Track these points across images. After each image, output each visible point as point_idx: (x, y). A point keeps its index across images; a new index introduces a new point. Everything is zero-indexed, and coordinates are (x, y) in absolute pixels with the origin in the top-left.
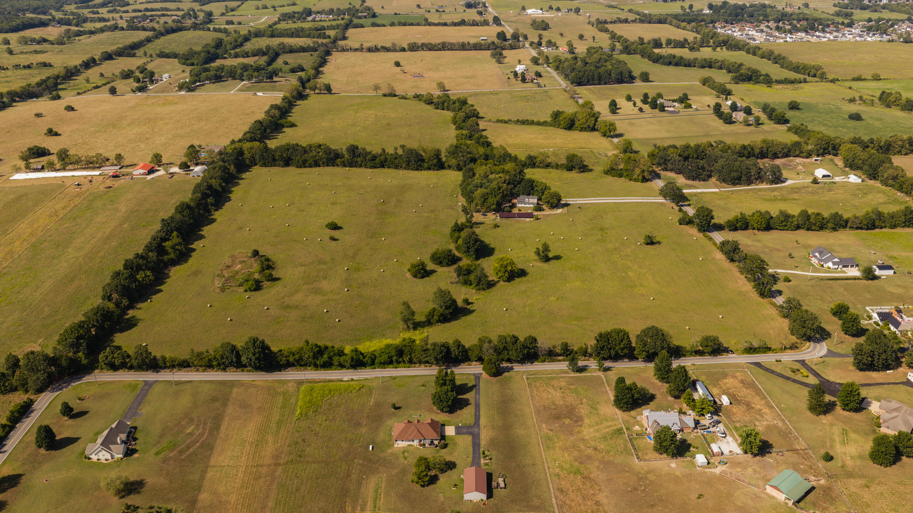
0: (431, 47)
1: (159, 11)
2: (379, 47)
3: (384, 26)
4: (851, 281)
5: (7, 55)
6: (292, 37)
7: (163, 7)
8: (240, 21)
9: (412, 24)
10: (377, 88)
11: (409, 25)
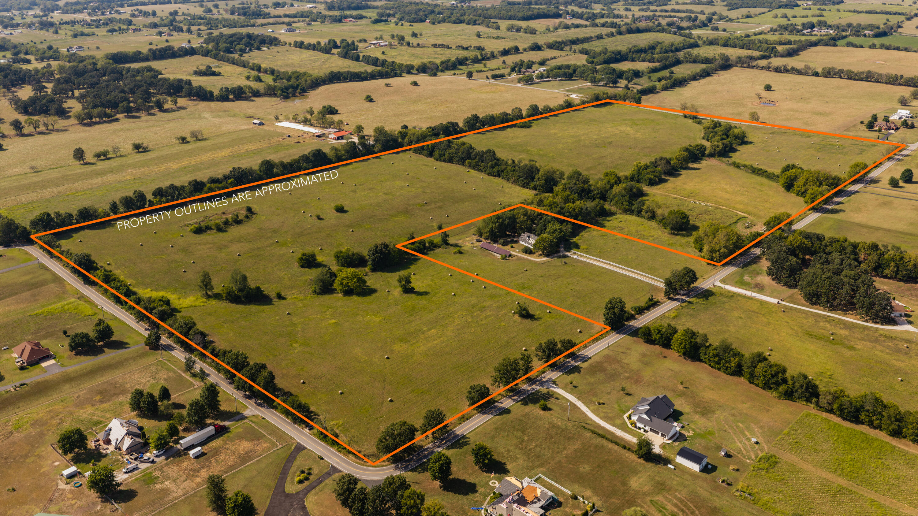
0: (852, 76)
1: (684, 12)
2: (789, 68)
3: (862, 47)
4: (616, 447)
5: (476, 38)
6: (743, 48)
7: (689, 9)
8: (725, 27)
9: (898, 49)
10: (684, 107)
11: (894, 49)
